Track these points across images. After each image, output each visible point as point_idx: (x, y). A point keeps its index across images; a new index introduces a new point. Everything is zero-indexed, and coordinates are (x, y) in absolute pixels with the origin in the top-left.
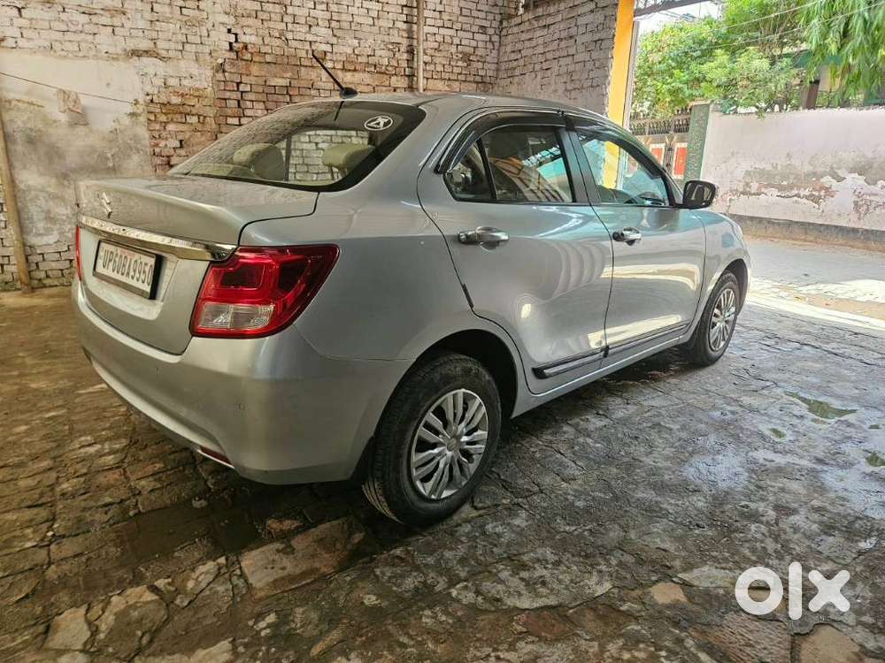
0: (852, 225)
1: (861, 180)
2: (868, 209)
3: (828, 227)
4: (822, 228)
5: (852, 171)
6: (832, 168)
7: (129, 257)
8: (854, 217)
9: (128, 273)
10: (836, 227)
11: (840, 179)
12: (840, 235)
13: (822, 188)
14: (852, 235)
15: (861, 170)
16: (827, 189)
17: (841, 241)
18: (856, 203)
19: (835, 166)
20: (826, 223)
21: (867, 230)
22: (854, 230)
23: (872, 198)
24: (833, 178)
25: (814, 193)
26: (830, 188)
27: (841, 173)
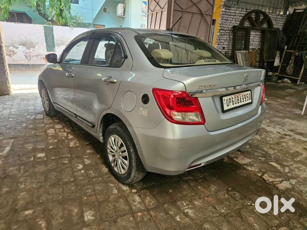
0: (26, 63)
1: (24, 48)
2: (30, 57)
3: (18, 65)
4: (16, 65)
5: (20, 45)
6: (12, 44)
7: (239, 96)
8: (26, 61)
9: (241, 101)
10: (21, 64)
11: (17, 48)
12: (23, 67)
13: (10, 51)
14: (27, 66)
15: (24, 45)
16: (13, 52)
17: (25, 69)
18: (25, 56)
19: (13, 43)
20: (17, 63)
21: (32, 65)
22: (28, 65)
23: (30, 54)
24: (14, 47)
25: (8, 53)
26: (14, 51)
27: (16, 45)
